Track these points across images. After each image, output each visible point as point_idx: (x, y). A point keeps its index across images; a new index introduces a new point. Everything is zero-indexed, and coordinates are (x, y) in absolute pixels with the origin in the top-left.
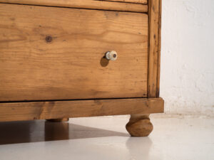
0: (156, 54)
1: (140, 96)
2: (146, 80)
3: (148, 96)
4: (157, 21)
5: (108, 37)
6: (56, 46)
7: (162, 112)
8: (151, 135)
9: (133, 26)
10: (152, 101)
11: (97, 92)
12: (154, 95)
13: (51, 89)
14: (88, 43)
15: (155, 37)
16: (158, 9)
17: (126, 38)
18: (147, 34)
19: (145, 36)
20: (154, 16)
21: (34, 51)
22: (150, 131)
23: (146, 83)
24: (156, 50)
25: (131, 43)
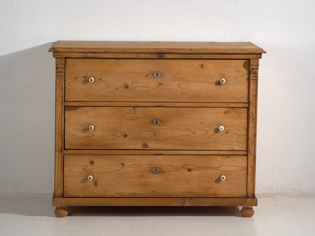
0: (252, 176)
1: (242, 197)
2: (246, 189)
3: (247, 197)
4: (253, 159)
5: (222, 168)
6: (193, 173)
7: (257, 206)
8: (253, 217)
9: (237, 162)
10: (249, 200)
11: (215, 195)
12: (251, 196)
13: (191, 192)
14: (210, 171)
15: (251, 167)
16: (253, 153)
17: (233, 168)
18: (246, 166)
19: (244, 167)
20: (250, 157)
21: (182, 175)
22: (253, 214)
23: (245, 191)
24: (252, 174)
25: (236, 171)
